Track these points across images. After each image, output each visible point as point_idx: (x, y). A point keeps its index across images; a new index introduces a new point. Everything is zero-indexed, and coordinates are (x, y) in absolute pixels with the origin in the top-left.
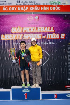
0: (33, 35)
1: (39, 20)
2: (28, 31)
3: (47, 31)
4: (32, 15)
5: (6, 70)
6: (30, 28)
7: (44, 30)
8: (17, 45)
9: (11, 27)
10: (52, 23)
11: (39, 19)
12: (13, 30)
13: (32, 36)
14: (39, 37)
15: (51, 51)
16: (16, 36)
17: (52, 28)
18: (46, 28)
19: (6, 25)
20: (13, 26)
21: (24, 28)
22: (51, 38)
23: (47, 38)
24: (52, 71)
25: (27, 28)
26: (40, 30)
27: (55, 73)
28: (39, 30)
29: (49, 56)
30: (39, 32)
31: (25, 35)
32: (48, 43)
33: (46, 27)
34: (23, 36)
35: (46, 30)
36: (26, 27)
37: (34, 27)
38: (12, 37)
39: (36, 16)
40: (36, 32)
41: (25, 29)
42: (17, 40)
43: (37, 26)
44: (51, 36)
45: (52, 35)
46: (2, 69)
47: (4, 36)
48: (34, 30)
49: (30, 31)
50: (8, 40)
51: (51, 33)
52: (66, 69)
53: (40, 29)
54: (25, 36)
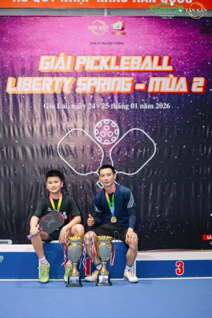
0: (105, 79)
1: (124, 34)
2: (90, 67)
3: (149, 68)
4: (103, 18)
5: (22, 187)
6: (97, 58)
7: (141, 66)
8: (57, 110)
9: (38, 55)
10: (165, 45)
11: (125, 31)
12: (45, 64)
13: (103, 82)
14: (125, 87)
15: (163, 130)
16: (54, 82)
17: (166, 59)
18: (148, 59)
19: (24, 47)
20: (46, 51)
21: (79, 58)
22: (162, 90)
23: (150, 89)
24: (163, 190)
25: (89, 57)
26: (129, 65)
27: (172, 195)
28: (125, 65)
29: (155, 145)
30: (126, 72)
31: (80, 80)
32: (151, 107)
33: (148, 55)
34: (76, 82)
35: (147, 65)
36: (84, 55)
37: (111, 55)
38: (40, 84)
39: (116, 21)
40: (116, 72)
41: (82, 60)
42: (55, 95)
43: (118, 51)
44: (161, 83)
45: (165, 80)
46: (10, 184)
47: (16, 82)
48: (109, 63)
49: (96, 68)
50: (28, 94)
51: (161, 76)
52: (208, 186)
53: (130, 61)
54: (83, 82)
